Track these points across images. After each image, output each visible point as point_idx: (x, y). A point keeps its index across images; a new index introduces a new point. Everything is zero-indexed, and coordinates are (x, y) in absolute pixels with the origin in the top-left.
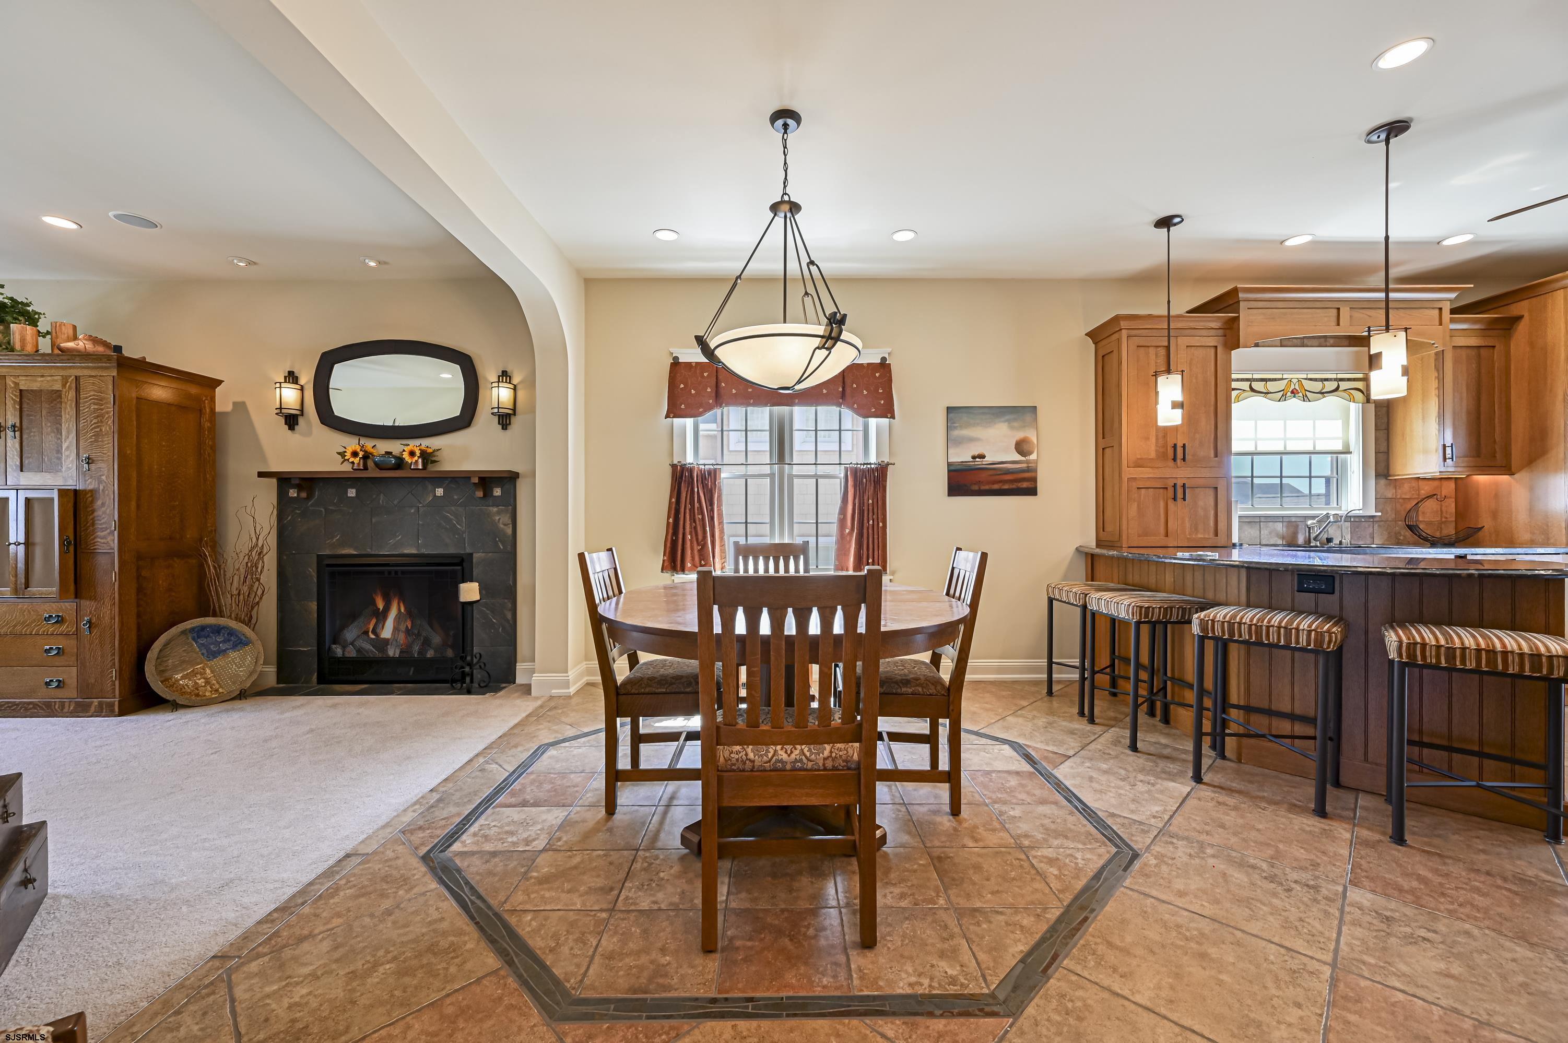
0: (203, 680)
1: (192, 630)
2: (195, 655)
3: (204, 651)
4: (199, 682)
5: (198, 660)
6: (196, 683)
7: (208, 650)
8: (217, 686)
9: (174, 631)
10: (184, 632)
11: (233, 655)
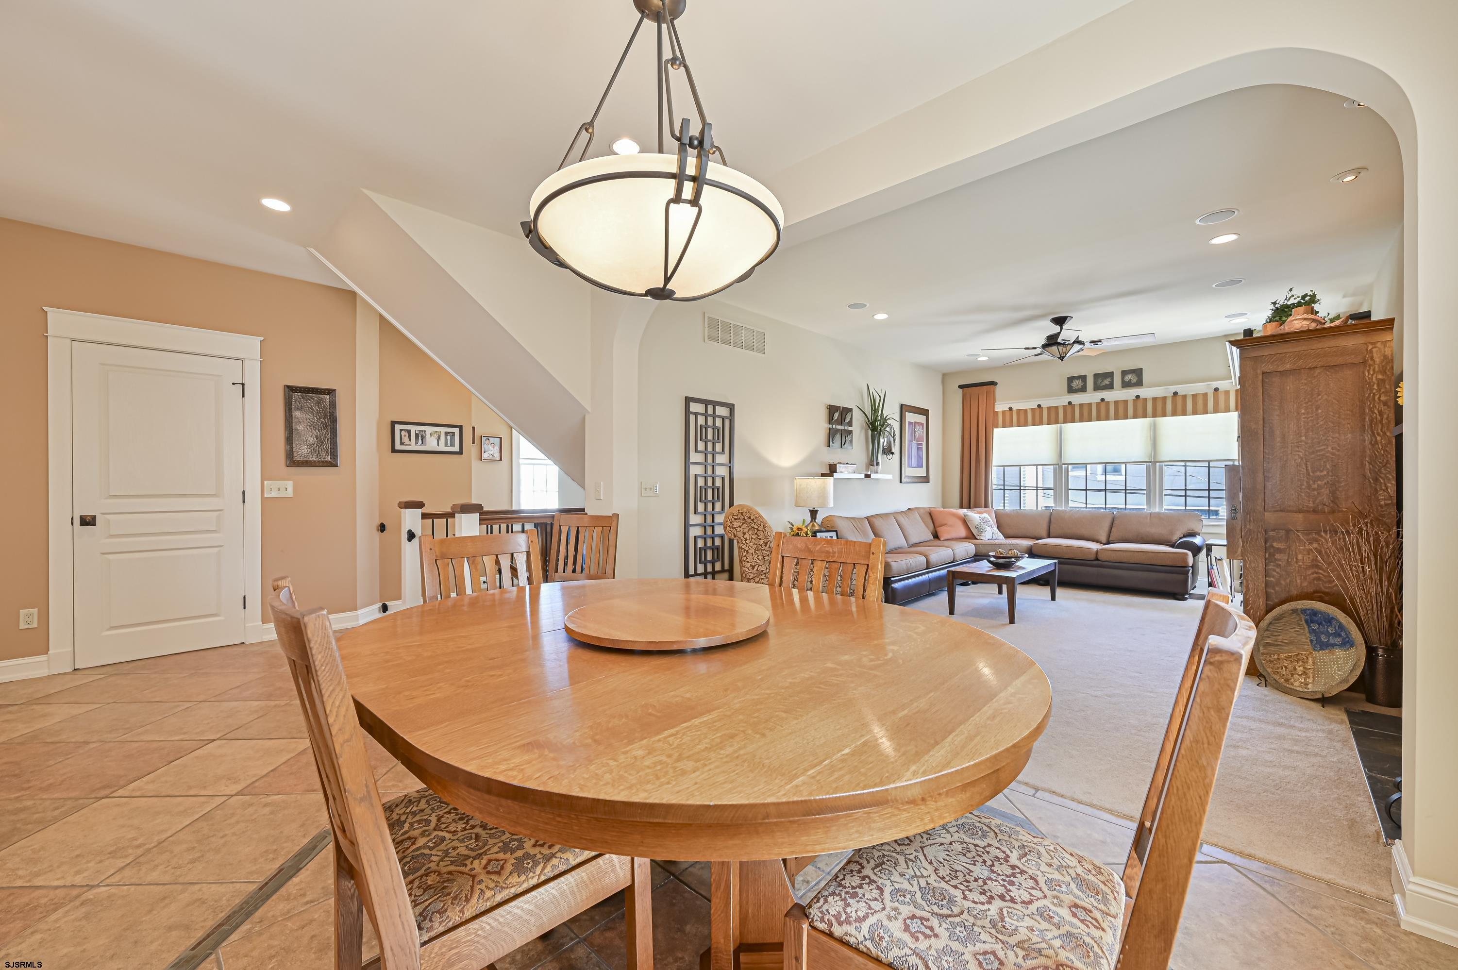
0: (1301, 668)
1: (1304, 611)
2: (1304, 640)
3: (1314, 638)
4: (1299, 669)
5: (1306, 646)
6: (1295, 669)
7: (1318, 639)
8: (1310, 680)
9: (1285, 607)
10: (1295, 611)
11: (1339, 653)
